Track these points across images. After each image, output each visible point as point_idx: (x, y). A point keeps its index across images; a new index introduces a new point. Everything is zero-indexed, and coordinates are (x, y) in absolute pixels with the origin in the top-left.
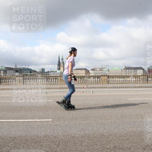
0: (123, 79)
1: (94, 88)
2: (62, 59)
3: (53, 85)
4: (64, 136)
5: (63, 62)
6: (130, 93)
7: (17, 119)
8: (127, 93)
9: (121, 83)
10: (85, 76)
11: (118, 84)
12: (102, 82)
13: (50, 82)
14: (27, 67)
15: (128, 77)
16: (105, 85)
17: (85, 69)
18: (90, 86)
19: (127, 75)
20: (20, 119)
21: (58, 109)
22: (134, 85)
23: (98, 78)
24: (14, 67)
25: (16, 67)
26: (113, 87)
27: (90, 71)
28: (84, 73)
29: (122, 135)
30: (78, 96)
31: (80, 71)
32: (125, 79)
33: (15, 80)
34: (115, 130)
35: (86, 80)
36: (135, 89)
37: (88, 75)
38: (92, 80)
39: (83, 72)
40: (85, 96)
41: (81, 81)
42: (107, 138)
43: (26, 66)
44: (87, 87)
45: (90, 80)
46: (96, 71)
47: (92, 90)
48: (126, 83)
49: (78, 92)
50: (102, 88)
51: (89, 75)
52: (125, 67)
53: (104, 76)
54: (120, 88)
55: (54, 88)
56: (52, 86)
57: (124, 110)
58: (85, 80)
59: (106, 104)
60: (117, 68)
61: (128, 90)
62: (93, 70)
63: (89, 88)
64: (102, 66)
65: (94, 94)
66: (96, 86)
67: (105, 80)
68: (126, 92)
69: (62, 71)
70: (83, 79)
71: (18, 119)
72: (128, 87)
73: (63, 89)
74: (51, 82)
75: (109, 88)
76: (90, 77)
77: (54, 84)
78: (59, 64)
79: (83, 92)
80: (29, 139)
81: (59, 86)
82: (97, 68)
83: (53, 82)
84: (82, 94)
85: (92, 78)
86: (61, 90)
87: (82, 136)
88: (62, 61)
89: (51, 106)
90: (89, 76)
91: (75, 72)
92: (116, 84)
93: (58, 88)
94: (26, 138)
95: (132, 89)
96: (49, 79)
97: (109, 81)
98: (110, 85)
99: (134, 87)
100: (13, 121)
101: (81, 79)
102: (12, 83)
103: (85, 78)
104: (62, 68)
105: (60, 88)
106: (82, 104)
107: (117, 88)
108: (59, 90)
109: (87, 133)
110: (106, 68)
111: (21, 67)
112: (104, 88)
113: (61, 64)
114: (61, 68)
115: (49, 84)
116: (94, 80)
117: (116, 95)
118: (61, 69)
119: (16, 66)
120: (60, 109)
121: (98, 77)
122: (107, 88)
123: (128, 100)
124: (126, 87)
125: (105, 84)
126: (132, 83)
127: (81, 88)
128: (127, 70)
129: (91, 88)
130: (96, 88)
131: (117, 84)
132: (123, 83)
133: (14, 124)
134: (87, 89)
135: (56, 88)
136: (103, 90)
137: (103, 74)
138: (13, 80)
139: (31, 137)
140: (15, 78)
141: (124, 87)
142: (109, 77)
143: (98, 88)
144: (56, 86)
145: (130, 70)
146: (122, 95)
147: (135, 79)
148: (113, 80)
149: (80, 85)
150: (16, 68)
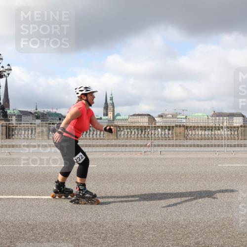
0: (210, 132)
1: (162, 146)
2: (112, 99)
3: (97, 141)
4: (113, 224)
5: (113, 103)
6: (221, 156)
7: (38, 195)
8: (216, 156)
9: (208, 139)
10: (148, 127)
11: (202, 139)
12: (177, 136)
13: (91, 136)
14: (54, 111)
15: (219, 128)
16: (182, 141)
17: (148, 115)
18: (156, 142)
19: (217, 125)
20: (43, 195)
21: (104, 179)
22: (229, 142)
23: (169, 130)
24: (32, 110)
25: (36, 111)
26: (194, 146)
27: (156, 119)
28: (147, 121)
29: (209, 225)
30: (137, 159)
31: (139, 119)
32: (213, 133)
33: (35, 131)
34: (198, 216)
35: (150, 133)
36: (229, 149)
37: (153, 125)
38: (160, 133)
39: (145, 119)
40: (148, 159)
41: (142, 134)
42: (184, 228)
43: (52, 109)
44: (152, 145)
45: (156, 132)
46: (166, 118)
47: (159, 149)
48: (215, 139)
49: (136, 153)
50: (176, 146)
51: (155, 124)
52: (213, 113)
53: (180, 126)
54: (205, 146)
55: (97, 146)
56: (94, 142)
57: (212, 183)
58: (148, 134)
59: (183, 173)
60: (200, 114)
61: (218, 150)
62: (161, 116)
63: (155, 146)
64: (175, 110)
65: (162, 157)
66: (166, 144)
67: (180, 133)
68: (216, 153)
69: (110, 118)
70: (145, 132)
71: (40, 195)
72: (219, 146)
73: (112, 148)
74: (93, 135)
75: (187, 146)
76: (156, 128)
77: (97, 139)
78: (106, 107)
79: (145, 152)
80: (58, 227)
81: (106, 142)
82: (168, 114)
83: (96, 135)
84: (143, 156)
85: (159, 130)
86: (109, 149)
87: (143, 224)
88: (111, 102)
89: (92, 175)
90: (154, 127)
91: (132, 120)
92: (198, 139)
93: (104, 146)
94: (53, 226)
95: (225, 149)
96: (90, 131)
97: (188, 135)
98: (189, 142)
99: (228, 146)
100: (32, 199)
101: (142, 132)
102: (30, 136)
103: (149, 130)
104: (112, 113)
105: (108, 146)
106: (143, 171)
107: (201, 146)
108: (105, 149)
109: (152, 219)
110: (182, 114)
111: (44, 111)
112: (180, 146)
113: (110, 107)
114: (109, 113)
115: (90, 139)
116: (163, 133)
117: (199, 158)
118: (109, 115)
119: (36, 109)
120: (107, 179)
121: (170, 128)
122: (184, 146)
123: (219, 166)
124: (215, 146)
125: (181, 139)
126: (225, 139)
127: (141, 146)
128: (218, 118)
129: (158, 146)
130: (166, 146)
131: (201, 141)
132: (211, 139)
133: (34, 203)
134: (152, 148)
135: (101, 146)
136: (177, 149)
137: (178, 124)
138: (32, 131)
139: (61, 224)
140: (35, 129)
141: (212, 146)
142: (187, 128)
143: (169, 146)
144: (101, 142)
145: (221, 118)
146: (209, 158)
147: (229, 133)
148: (194, 134)
149: (141, 141)
150: (36, 113)
